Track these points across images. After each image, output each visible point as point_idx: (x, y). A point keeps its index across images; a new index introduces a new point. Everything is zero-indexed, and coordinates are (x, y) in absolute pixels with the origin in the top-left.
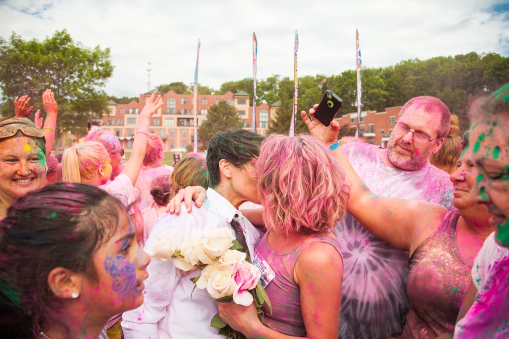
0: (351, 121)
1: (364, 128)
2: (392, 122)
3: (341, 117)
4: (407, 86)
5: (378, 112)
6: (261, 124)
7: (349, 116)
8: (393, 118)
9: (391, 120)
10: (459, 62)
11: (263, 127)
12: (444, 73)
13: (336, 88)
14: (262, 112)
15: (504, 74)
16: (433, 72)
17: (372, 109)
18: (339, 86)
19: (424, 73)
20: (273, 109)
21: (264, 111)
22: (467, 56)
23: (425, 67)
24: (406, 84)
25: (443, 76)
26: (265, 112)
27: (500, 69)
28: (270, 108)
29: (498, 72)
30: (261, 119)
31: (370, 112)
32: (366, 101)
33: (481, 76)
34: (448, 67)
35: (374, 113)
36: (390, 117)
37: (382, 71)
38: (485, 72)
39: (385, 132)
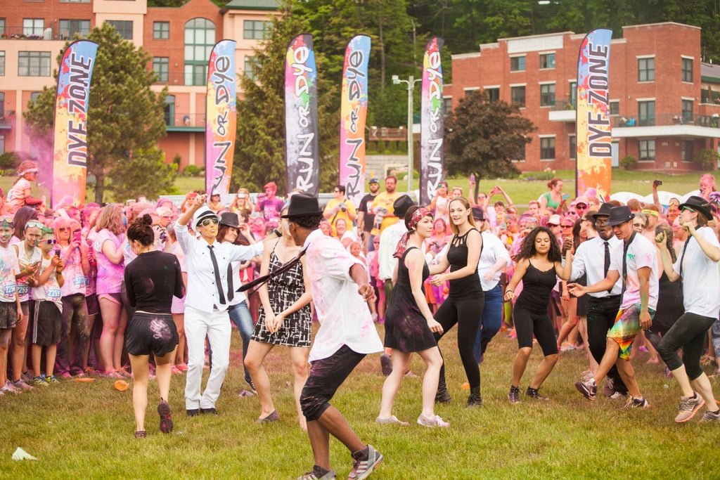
0: (509, 65)
1: (553, 90)
2: (643, 75)
3: (478, 50)
6: (189, 70)
7: (504, 48)
8: (647, 59)
9: (643, 66)
11: (194, 84)
14: (195, 29)
20: (233, 15)
21: (200, 22)
26: (206, 29)
28: (222, 13)
30: (189, 54)
31: (574, 37)
36: (638, 57)
39: (621, 108)
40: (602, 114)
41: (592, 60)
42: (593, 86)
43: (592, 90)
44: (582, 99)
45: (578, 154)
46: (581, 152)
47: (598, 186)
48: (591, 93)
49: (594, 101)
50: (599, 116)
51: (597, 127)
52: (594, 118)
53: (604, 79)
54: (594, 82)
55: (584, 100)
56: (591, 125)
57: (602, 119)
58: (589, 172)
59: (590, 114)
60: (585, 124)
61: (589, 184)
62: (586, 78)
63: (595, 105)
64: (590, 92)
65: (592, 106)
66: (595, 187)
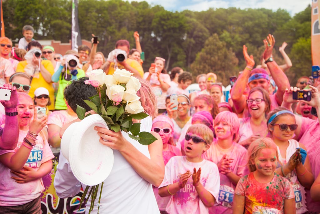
4: (89, 21)
5: (62, 42)
10: (134, 7)
12: (122, 15)
13: (18, 11)
15: (166, 24)
16: (113, 13)
17: (56, 40)
18: (21, 10)
19: (106, 12)
22: (140, 3)
23: (106, 6)
24: (89, 20)
25: (121, 17)
27: (164, 20)
29: (163, 22)
32: (50, 30)
33: (150, 23)
34: (125, 10)
35: (58, 44)
37: (67, 4)
38: (154, 20)
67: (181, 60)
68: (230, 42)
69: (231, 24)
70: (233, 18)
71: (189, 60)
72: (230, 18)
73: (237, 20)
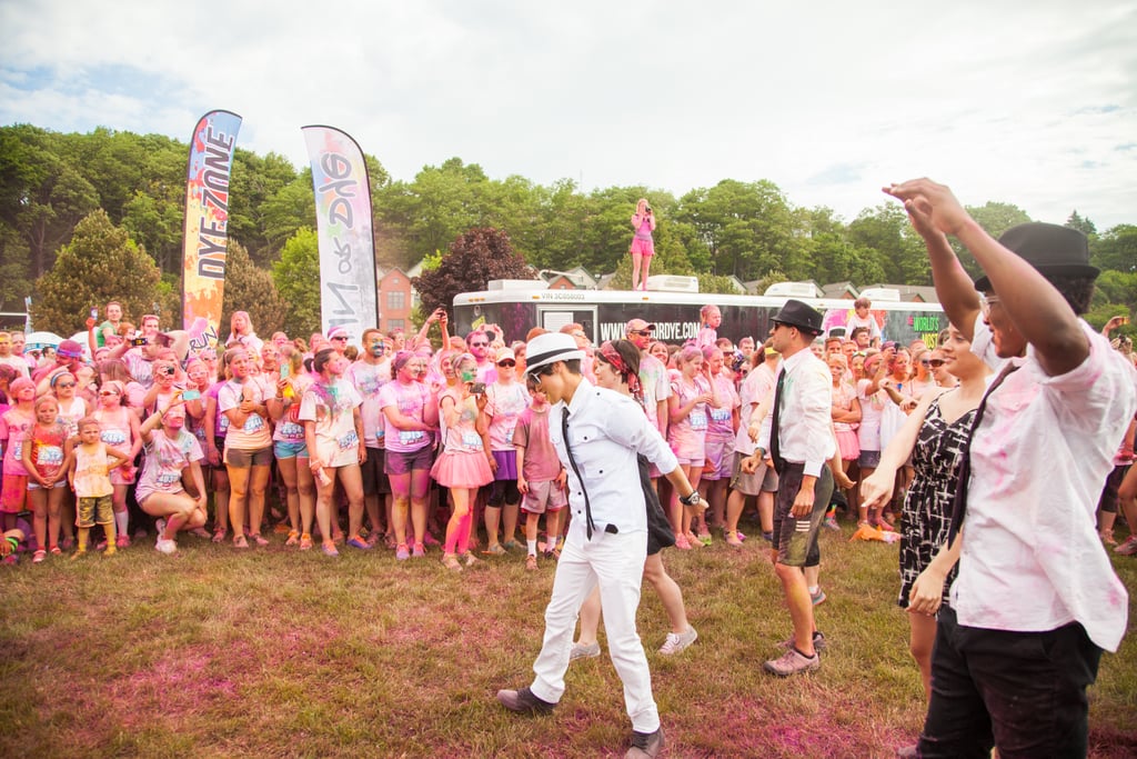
40: (218, 223)
41: (209, 150)
42: (211, 185)
43: (208, 188)
44: (193, 198)
45: (186, 271)
46: (189, 268)
47: (210, 316)
48: (206, 193)
49: (210, 204)
50: (214, 224)
51: (211, 238)
52: (208, 226)
53: (224, 177)
54: (212, 179)
55: (196, 200)
56: (203, 235)
57: (217, 229)
58: (198, 297)
59: (203, 219)
60: (196, 232)
61: (197, 313)
62: (201, 172)
63: (210, 210)
64: (205, 191)
65: (207, 210)
66: (205, 315)
67: (15, 260)
68: (155, 221)
69: (155, 177)
70: (159, 162)
71: (41, 260)
72: (152, 160)
73: (172, 169)
